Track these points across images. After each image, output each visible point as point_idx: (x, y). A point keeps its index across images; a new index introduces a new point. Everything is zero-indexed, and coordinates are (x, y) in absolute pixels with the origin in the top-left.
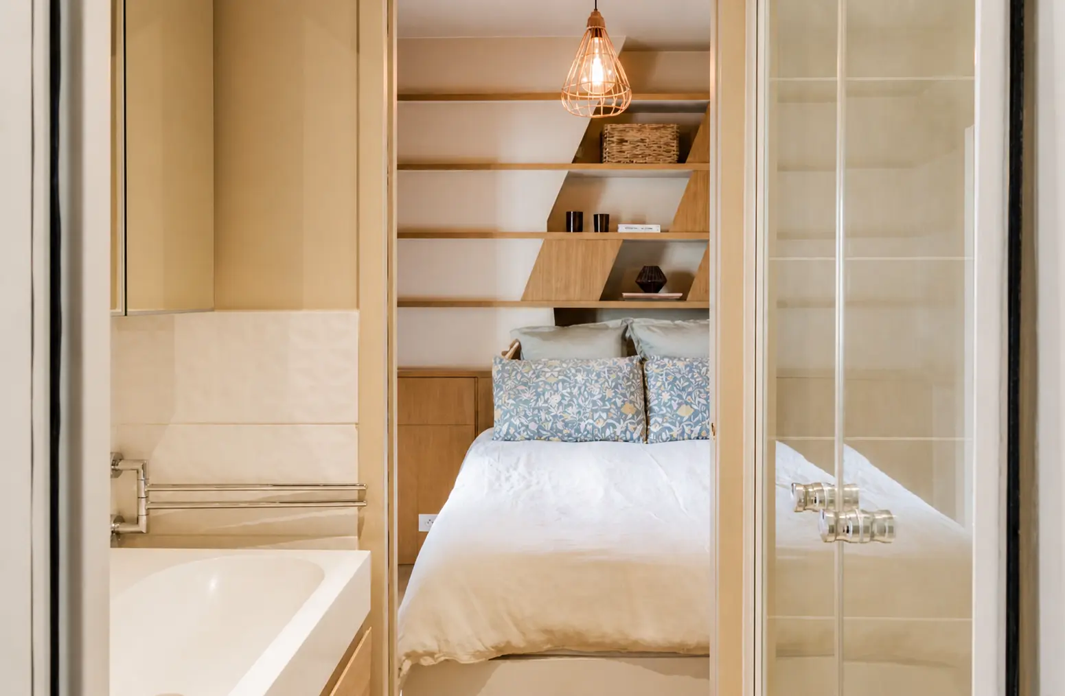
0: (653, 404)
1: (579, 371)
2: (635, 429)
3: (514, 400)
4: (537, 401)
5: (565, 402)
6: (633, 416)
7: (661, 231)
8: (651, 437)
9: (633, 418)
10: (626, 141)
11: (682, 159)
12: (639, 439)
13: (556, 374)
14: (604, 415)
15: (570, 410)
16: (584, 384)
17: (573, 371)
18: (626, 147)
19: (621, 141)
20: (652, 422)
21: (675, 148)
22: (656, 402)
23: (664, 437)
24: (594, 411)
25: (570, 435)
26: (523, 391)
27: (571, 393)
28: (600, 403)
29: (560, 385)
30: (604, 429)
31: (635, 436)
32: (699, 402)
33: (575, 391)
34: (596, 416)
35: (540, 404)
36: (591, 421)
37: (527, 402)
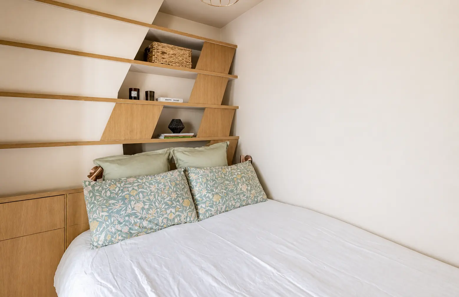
0: (197, 197)
1: (151, 184)
2: (192, 214)
3: (107, 212)
4: (126, 210)
5: (147, 207)
6: (190, 206)
7: (183, 102)
8: (201, 217)
9: (190, 208)
10: (166, 53)
11: (194, 67)
12: (194, 220)
13: (136, 188)
14: (173, 211)
15: (151, 212)
16: (157, 192)
17: (148, 184)
18: (166, 56)
19: (163, 53)
20: (199, 207)
21: (190, 61)
22: (199, 195)
23: (207, 215)
24: (166, 209)
25: (151, 229)
26: (113, 204)
27: (149, 200)
28: (169, 202)
29: (141, 195)
30: (174, 219)
31: (192, 219)
32: (222, 192)
33: (152, 198)
34: (168, 212)
35: (129, 211)
36: (166, 216)
37: (118, 212)
